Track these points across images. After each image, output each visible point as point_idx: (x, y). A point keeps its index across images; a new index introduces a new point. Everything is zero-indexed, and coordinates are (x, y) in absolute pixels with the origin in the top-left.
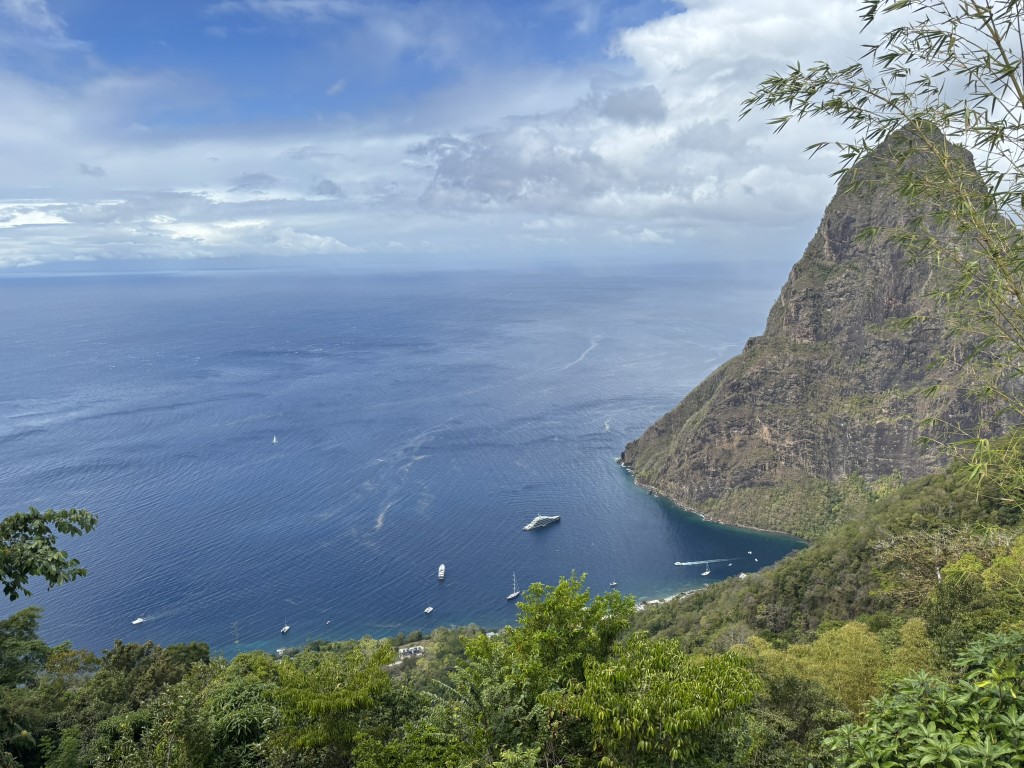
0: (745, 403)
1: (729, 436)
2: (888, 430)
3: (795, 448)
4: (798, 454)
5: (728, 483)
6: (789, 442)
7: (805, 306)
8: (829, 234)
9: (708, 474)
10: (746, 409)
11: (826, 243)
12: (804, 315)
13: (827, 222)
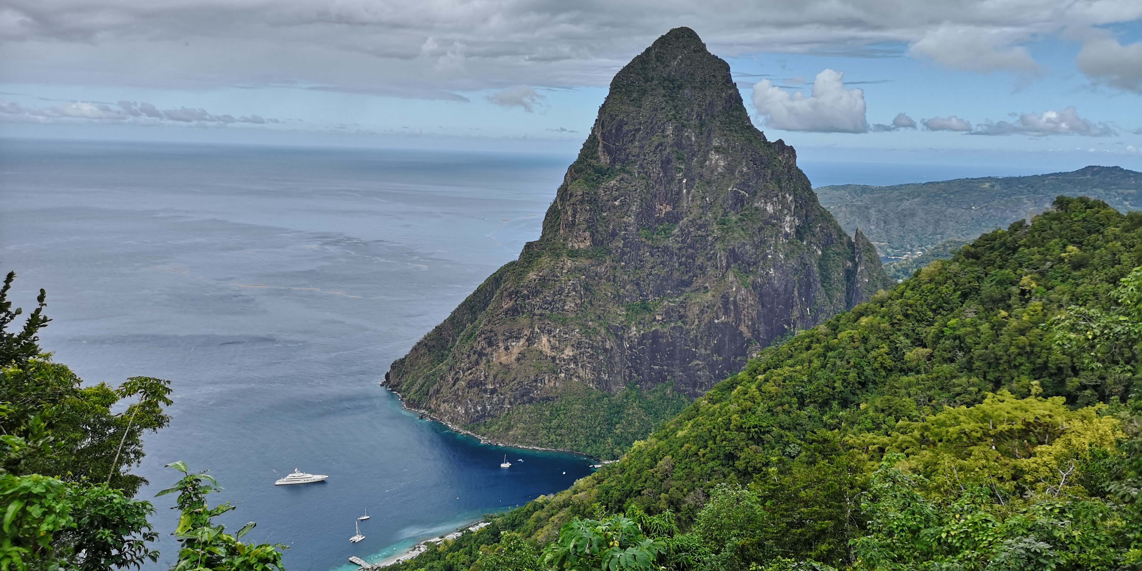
0: (523, 313)
1: (507, 348)
2: (661, 337)
3: (574, 359)
4: (577, 365)
5: (507, 401)
6: (569, 352)
7: (582, 210)
8: (603, 135)
9: (485, 391)
10: (523, 320)
11: (601, 145)
12: (580, 218)
13: (600, 123)
